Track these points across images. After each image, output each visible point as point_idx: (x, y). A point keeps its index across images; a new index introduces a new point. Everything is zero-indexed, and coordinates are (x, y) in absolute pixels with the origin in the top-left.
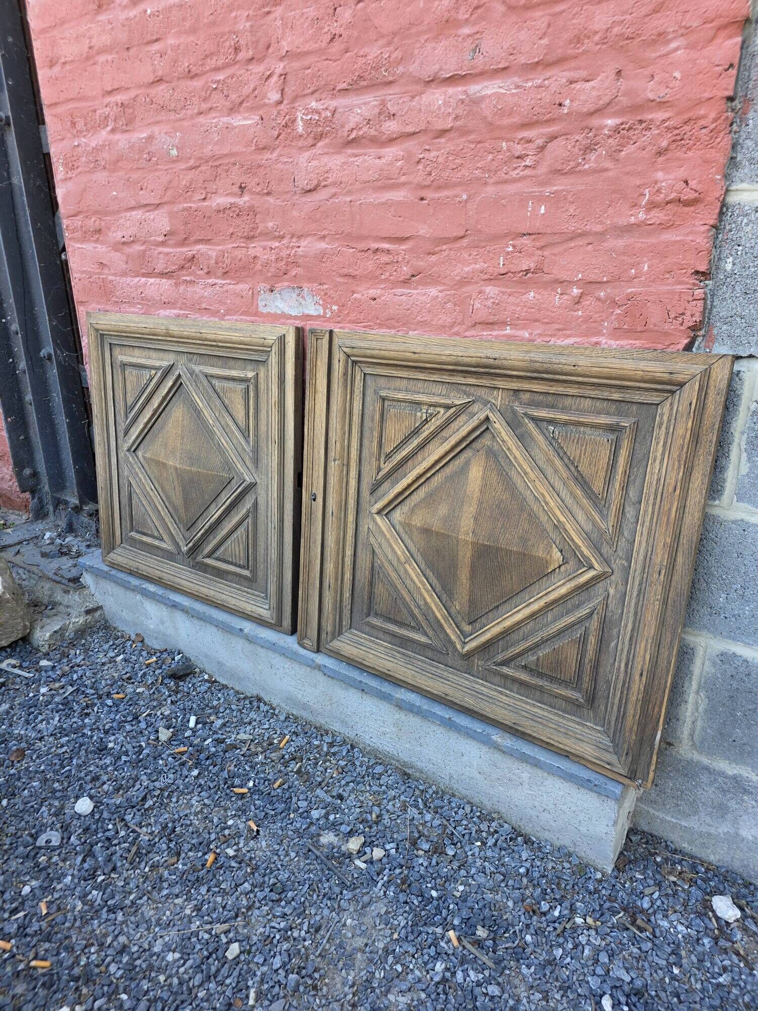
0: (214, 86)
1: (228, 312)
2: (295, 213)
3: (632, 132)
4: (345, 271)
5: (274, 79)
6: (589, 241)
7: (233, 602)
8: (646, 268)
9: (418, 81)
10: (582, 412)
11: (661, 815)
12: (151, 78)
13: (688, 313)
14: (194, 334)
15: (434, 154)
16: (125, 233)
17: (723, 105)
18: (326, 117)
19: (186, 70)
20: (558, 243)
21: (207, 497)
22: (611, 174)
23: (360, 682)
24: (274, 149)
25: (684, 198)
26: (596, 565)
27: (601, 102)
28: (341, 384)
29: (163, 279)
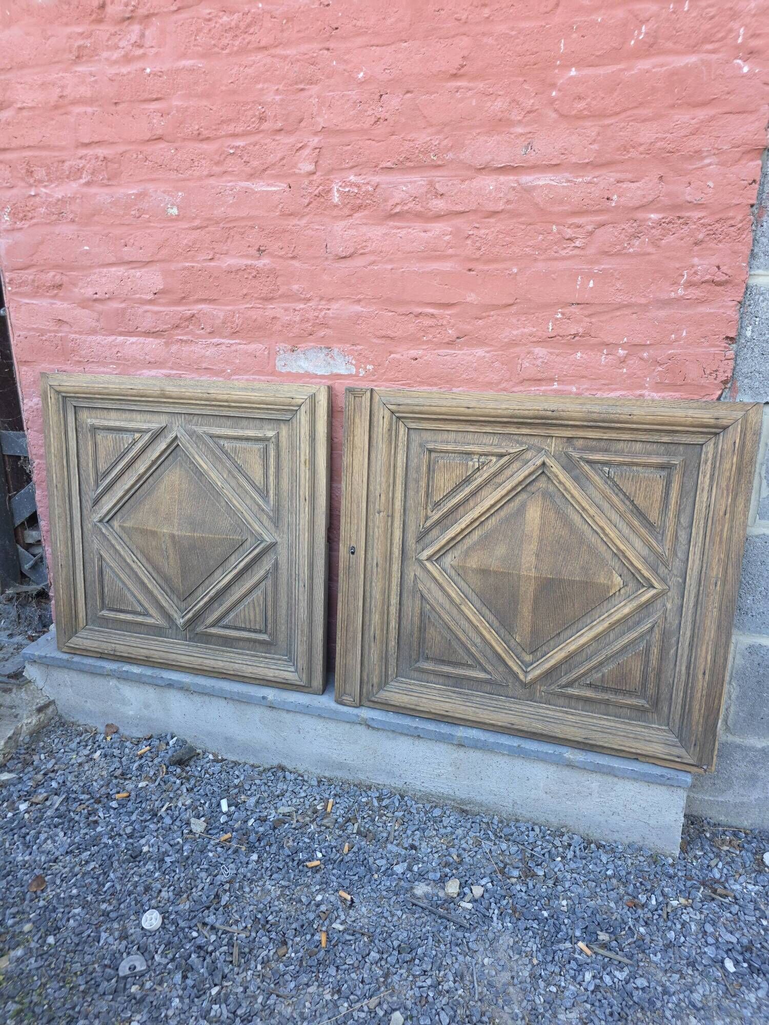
0: (232, 151)
1: (237, 371)
2: (325, 277)
3: (671, 226)
4: (383, 333)
5: (306, 152)
6: (633, 311)
7: (250, 669)
8: (684, 334)
9: (470, 167)
10: (635, 454)
11: (700, 796)
12: (148, 136)
13: (721, 370)
14: (200, 395)
15: (483, 231)
16: (97, 290)
17: (749, 210)
18: (367, 192)
19: (196, 133)
20: (604, 312)
21: (212, 563)
22: (653, 257)
23: (416, 728)
24: (303, 216)
25: (717, 279)
26: (656, 584)
27: (645, 200)
28: (385, 439)
29: (148, 337)
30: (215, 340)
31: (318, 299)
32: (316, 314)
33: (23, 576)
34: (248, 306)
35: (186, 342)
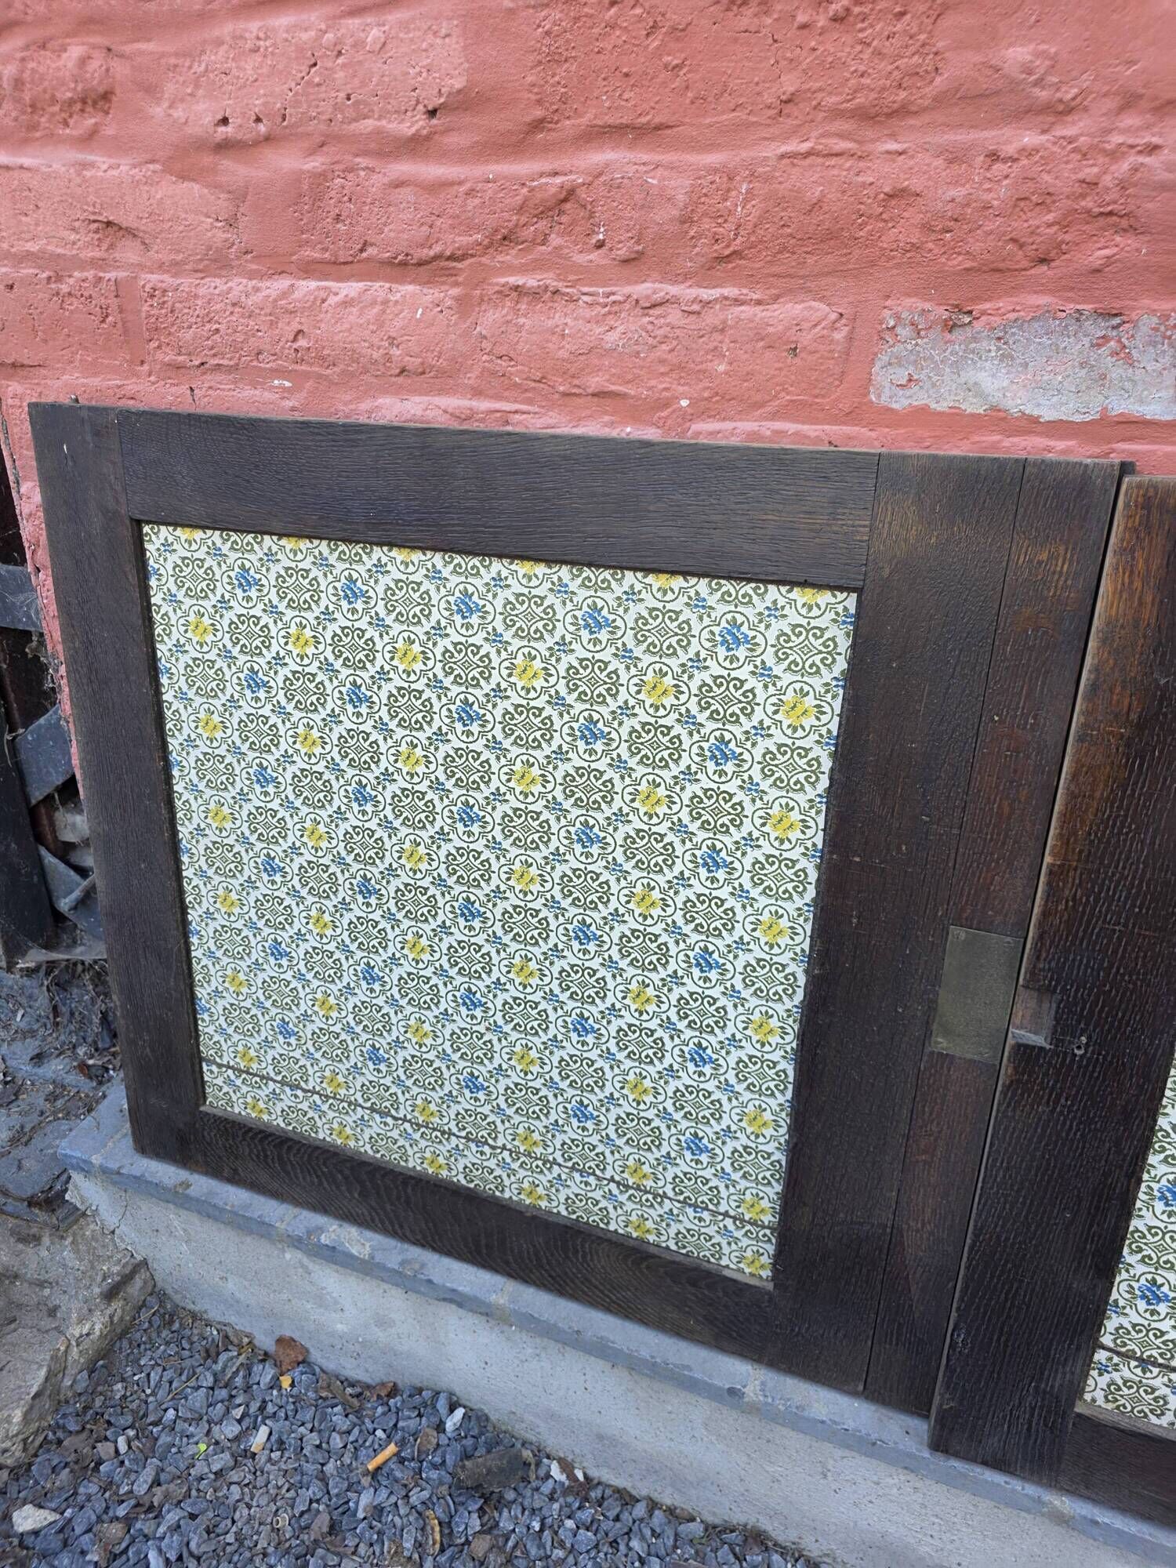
16: (229, 106)
29: (402, 282)
30: (643, 289)
31: (1110, 104)
32: (1090, 172)
33: (59, 917)
34: (792, 146)
35: (535, 295)
